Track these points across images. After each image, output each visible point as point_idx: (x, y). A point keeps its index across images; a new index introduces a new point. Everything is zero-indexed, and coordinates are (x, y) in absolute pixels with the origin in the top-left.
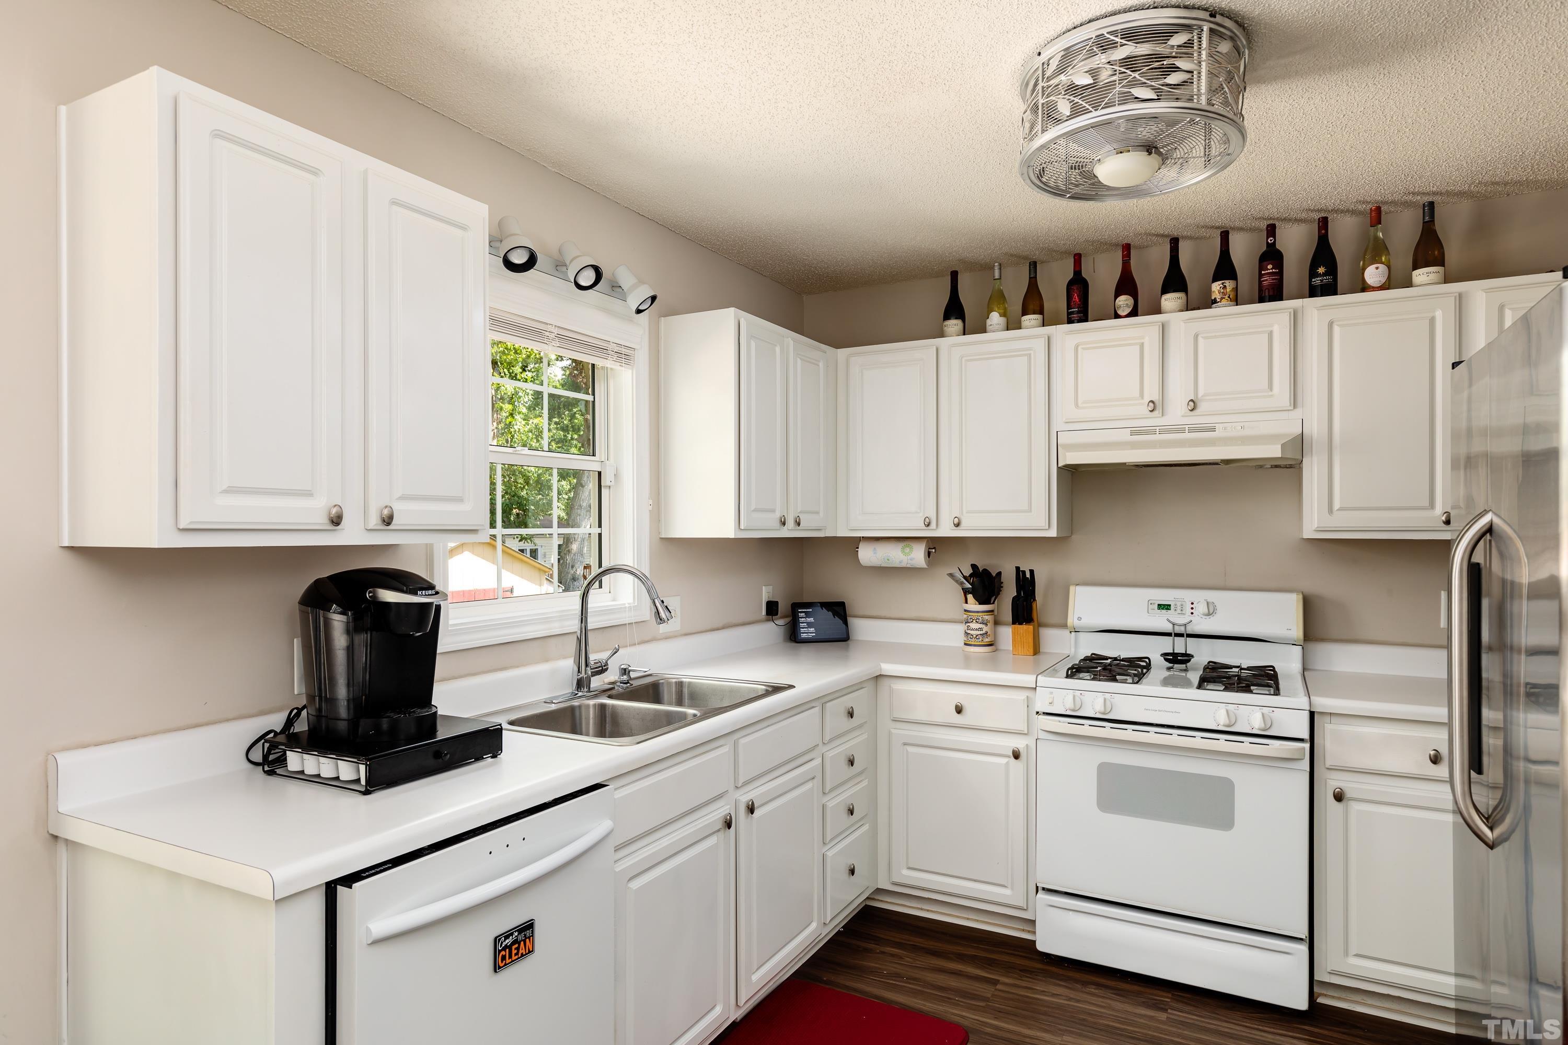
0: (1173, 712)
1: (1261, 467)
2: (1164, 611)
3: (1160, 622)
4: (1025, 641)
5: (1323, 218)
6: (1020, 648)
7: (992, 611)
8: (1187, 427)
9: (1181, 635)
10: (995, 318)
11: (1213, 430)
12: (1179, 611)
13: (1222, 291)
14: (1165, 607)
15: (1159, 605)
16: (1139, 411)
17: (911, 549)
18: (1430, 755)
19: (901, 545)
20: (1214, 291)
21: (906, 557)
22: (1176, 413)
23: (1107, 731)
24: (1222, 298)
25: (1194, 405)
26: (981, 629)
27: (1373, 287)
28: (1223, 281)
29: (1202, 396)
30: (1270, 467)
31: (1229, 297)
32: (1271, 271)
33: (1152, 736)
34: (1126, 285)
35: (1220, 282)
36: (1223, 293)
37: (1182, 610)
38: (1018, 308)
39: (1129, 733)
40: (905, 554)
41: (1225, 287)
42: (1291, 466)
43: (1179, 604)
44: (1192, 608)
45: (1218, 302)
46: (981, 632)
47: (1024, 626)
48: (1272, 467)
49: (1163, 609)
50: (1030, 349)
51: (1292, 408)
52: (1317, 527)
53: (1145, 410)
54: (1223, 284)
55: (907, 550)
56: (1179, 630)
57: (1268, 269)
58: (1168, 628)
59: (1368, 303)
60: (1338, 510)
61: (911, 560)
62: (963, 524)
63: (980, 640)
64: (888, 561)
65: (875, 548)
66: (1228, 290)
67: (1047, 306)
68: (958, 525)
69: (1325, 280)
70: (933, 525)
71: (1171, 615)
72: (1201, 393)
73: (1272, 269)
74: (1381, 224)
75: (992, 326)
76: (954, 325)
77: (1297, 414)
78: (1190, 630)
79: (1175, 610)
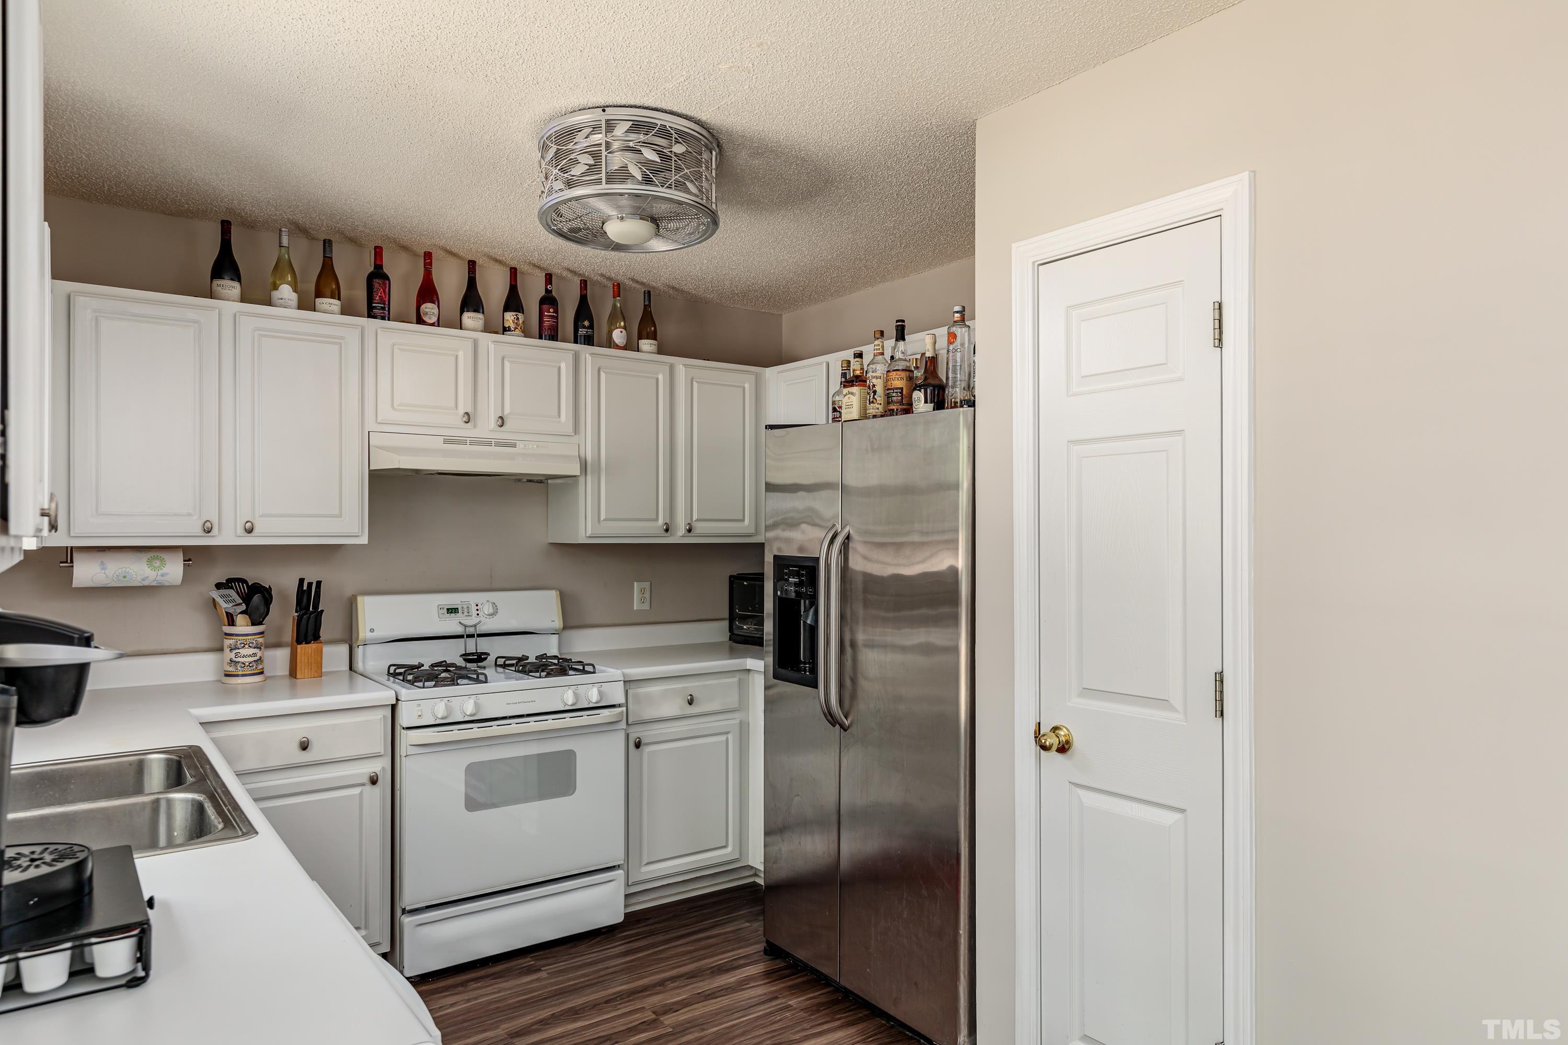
0: (530, 702)
1: (519, 480)
2: (453, 615)
3: (452, 626)
4: (313, 661)
5: (584, 280)
6: (306, 670)
7: (262, 633)
8: (468, 439)
9: (471, 636)
10: (285, 292)
11: (514, 446)
12: (466, 614)
13: (516, 321)
14: (452, 611)
15: (448, 609)
16: (453, 423)
17: (163, 561)
18: (688, 699)
19: (145, 556)
20: (507, 320)
21: (155, 573)
22: (486, 426)
23: (476, 731)
24: (516, 328)
25: (502, 421)
26: (255, 655)
27: (617, 345)
28: (517, 313)
29: (508, 414)
30: (526, 481)
31: (521, 328)
32: (552, 314)
33: (514, 727)
34: (428, 292)
35: (514, 313)
36: (517, 323)
37: (468, 613)
38: (312, 287)
39: (495, 729)
40: (154, 569)
41: (518, 319)
42: (541, 482)
43: (465, 607)
44: (477, 610)
45: (512, 331)
46: (256, 658)
47: (313, 645)
48: (527, 482)
49: (451, 613)
50: (342, 338)
51: (573, 434)
52: (592, 534)
53: (458, 420)
54: (516, 315)
55: (158, 563)
56: (471, 631)
57: (550, 312)
58: (459, 630)
59: (618, 358)
60: (603, 520)
61: (162, 575)
62: (257, 531)
63: (254, 668)
64: (123, 579)
65: (102, 562)
66: (520, 322)
67: (343, 293)
68: (250, 531)
69: (590, 332)
70: (215, 531)
71: (460, 617)
72: (507, 411)
73: (553, 313)
74: (620, 297)
75: (283, 300)
76: (231, 288)
77: (575, 439)
78: (482, 629)
79: (463, 613)
